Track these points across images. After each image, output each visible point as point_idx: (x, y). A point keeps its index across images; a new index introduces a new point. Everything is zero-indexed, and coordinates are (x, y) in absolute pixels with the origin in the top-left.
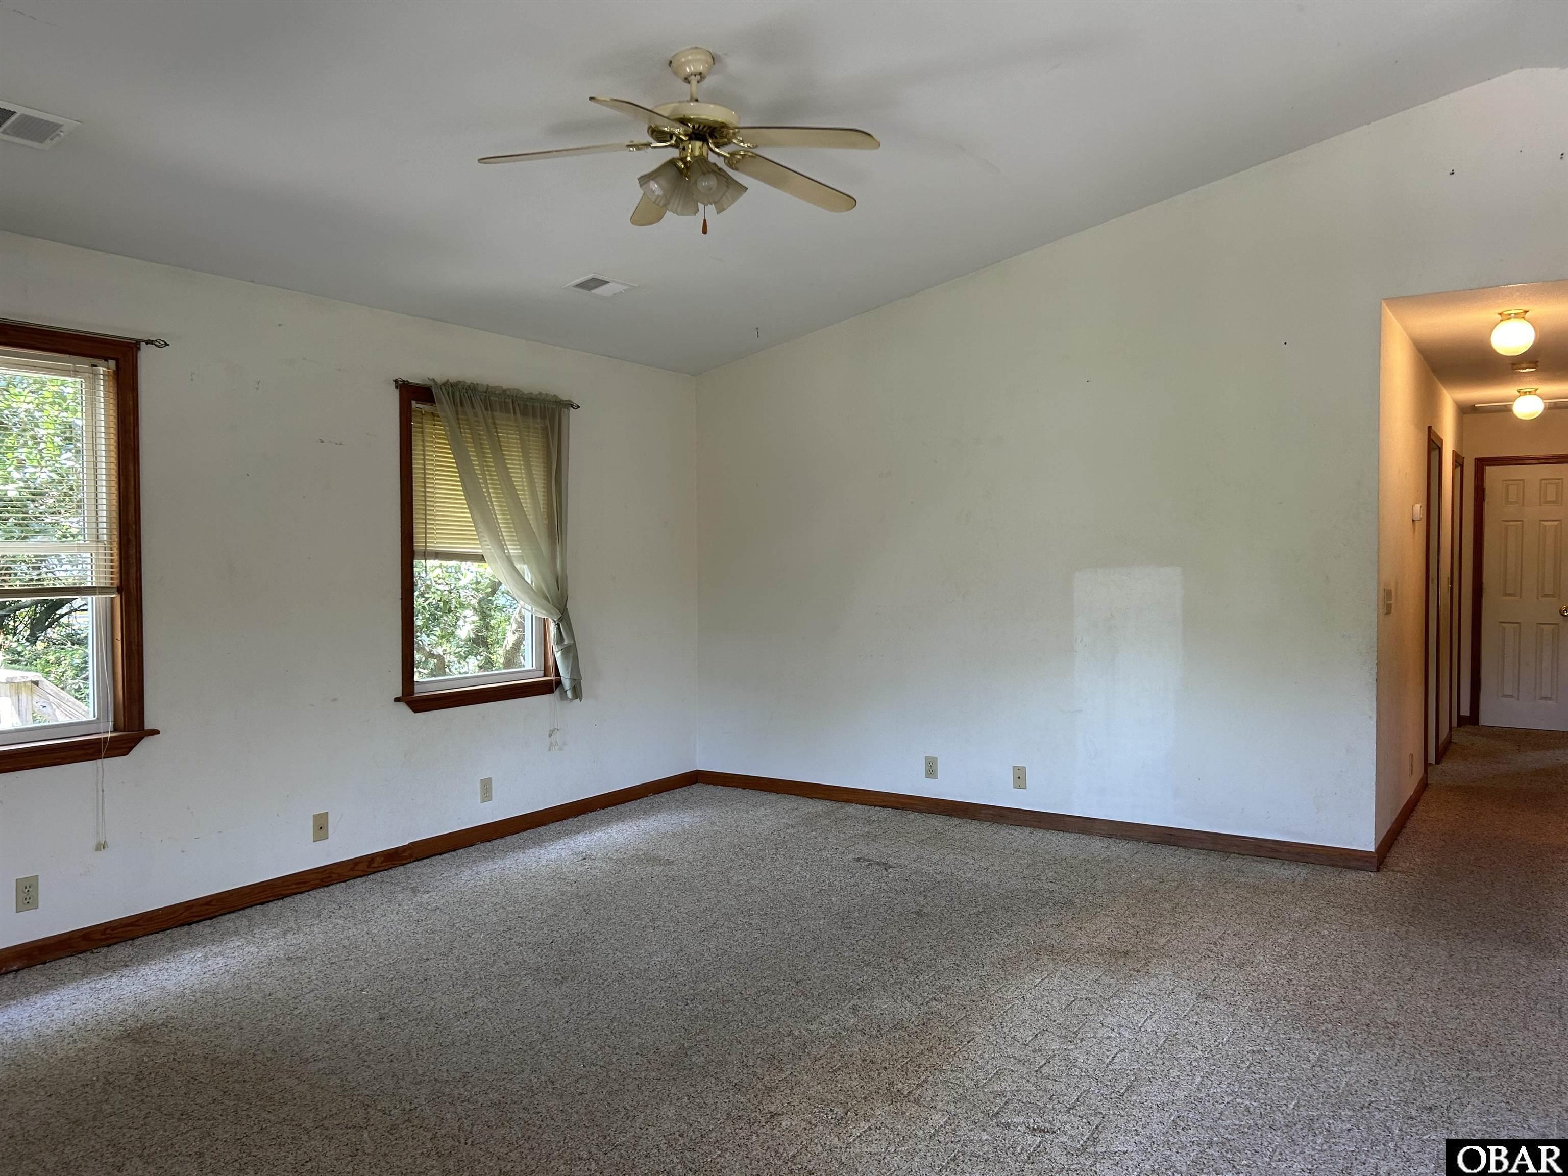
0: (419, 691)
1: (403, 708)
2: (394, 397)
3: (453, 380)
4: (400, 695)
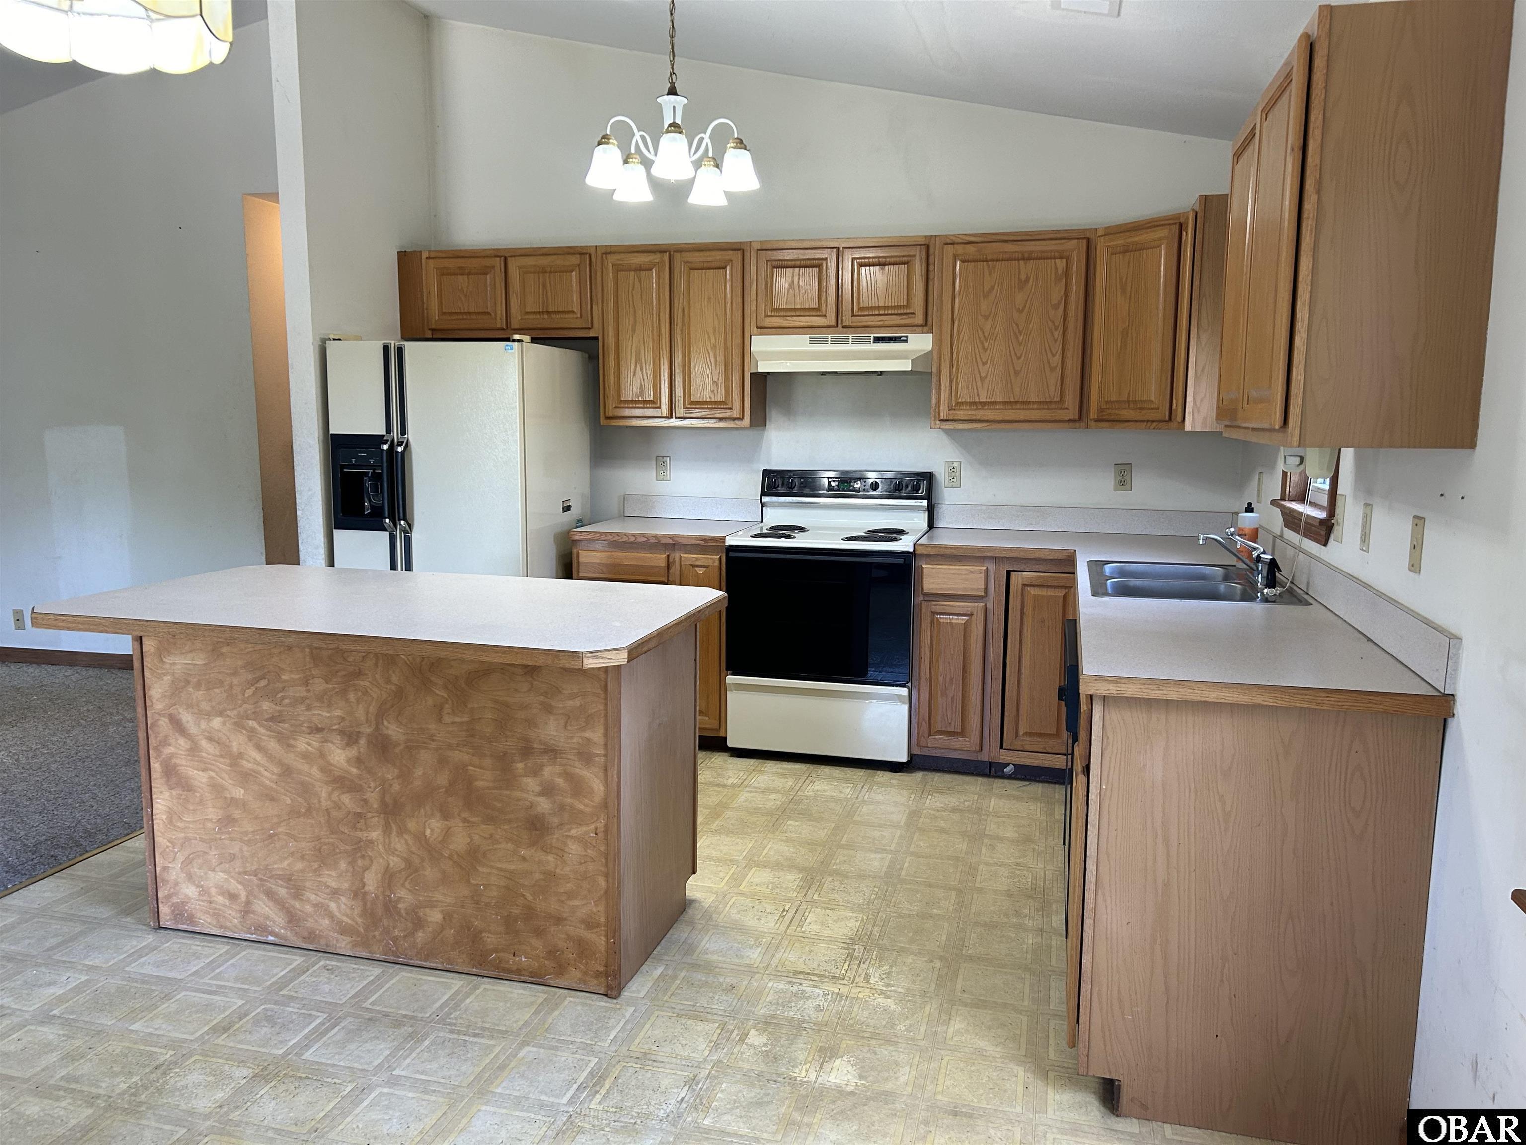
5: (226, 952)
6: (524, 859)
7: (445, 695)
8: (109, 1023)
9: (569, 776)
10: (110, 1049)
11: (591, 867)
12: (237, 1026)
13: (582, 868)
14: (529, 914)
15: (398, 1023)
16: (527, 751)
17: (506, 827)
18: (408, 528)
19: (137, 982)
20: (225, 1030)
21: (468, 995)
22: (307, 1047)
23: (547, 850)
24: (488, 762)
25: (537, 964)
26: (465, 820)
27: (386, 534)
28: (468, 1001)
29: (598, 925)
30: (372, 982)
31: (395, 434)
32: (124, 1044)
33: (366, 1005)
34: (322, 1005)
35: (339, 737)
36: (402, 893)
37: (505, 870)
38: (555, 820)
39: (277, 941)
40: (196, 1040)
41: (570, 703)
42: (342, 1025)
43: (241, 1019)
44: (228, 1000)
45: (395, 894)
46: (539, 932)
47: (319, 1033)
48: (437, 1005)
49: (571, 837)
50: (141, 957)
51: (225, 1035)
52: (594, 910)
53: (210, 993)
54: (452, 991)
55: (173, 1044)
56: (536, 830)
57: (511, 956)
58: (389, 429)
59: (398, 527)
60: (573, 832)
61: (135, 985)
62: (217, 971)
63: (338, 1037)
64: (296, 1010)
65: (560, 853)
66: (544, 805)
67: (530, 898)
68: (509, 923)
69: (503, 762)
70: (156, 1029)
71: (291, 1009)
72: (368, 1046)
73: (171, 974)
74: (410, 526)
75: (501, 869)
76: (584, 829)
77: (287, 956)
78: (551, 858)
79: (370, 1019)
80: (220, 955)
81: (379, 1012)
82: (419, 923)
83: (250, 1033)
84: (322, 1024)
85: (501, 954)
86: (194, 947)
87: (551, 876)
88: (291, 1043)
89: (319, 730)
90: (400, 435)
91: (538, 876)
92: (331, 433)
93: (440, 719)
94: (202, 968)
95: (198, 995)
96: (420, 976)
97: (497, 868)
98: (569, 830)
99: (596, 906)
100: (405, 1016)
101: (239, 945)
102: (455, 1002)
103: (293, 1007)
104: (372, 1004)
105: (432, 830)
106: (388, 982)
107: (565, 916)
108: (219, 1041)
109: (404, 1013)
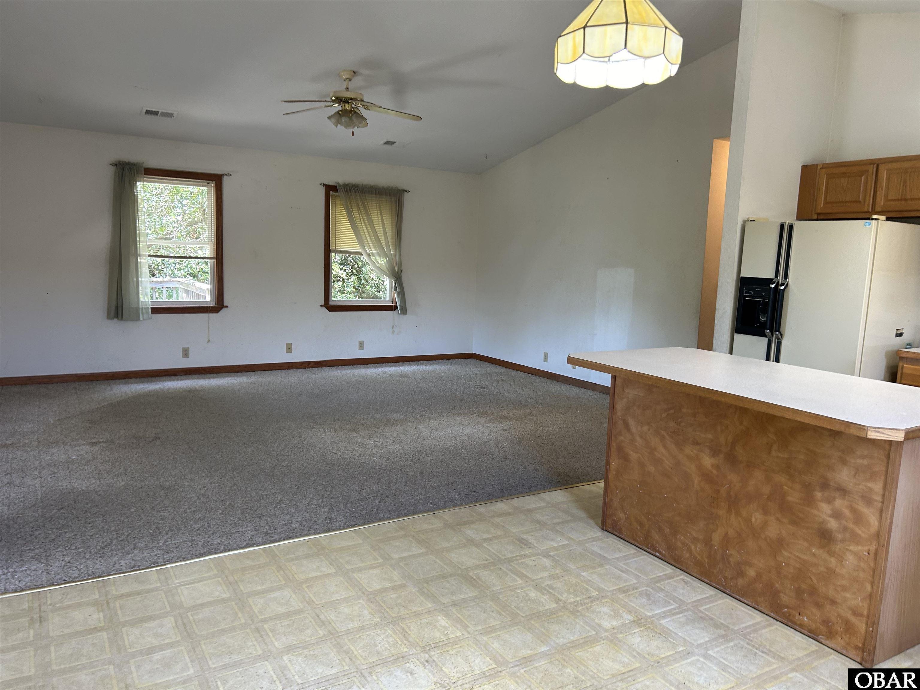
0: (331, 304)
1: (325, 310)
2: (322, 190)
3: (347, 183)
4: (323, 304)
5: (634, 554)
6: (814, 555)
7: (775, 439)
8: (573, 568)
9: (853, 510)
10: (571, 580)
11: (861, 574)
12: (631, 593)
13: (855, 574)
14: (813, 591)
15: (717, 626)
16: (825, 486)
17: (804, 531)
18: (780, 337)
19: (589, 553)
20: (624, 592)
21: (764, 627)
22: (664, 618)
23: (831, 553)
24: (797, 486)
25: (814, 625)
26: (778, 519)
27: (766, 339)
28: (764, 631)
29: (861, 615)
30: (707, 598)
31: (780, 278)
32: (577, 580)
33: (702, 609)
34: (677, 599)
35: (708, 451)
36: (733, 552)
37: (800, 558)
38: (839, 536)
39: (660, 556)
40: (610, 591)
41: (860, 461)
42: (685, 614)
43: (633, 590)
44: (629, 578)
45: (728, 552)
46: (818, 605)
47: (672, 613)
48: (744, 625)
49: (850, 551)
50: (594, 541)
51: (624, 595)
52: (860, 604)
53: (622, 571)
54: (754, 622)
55: (599, 590)
56: (825, 539)
57: (797, 614)
58: (777, 275)
59: (774, 336)
60: (852, 548)
61: (588, 554)
62: (628, 561)
63: (682, 620)
64: (662, 597)
65: (841, 559)
66: (833, 524)
67: (815, 581)
68: (799, 592)
69: (808, 488)
70: (593, 579)
71: (660, 595)
72: (697, 631)
73: (606, 555)
74: (782, 335)
75: (797, 557)
76: (860, 548)
77: (664, 567)
78: (833, 560)
79: (701, 617)
80: (631, 554)
81: (707, 615)
82: (741, 574)
83: (637, 598)
84: (674, 609)
85: (791, 611)
86: (620, 546)
87: (831, 572)
88: (656, 612)
89: (698, 444)
90: (783, 279)
91: (822, 569)
92: (741, 276)
93: (770, 453)
94: (621, 557)
95: (616, 570)
96: (737, 605)
97: (795, 555)
98: (849, 545)
99: (862, 601)
100: (722, 624)
101: (641, 552)
102: (755, 628)
103: (661, 594)
104: (705, 609)
105: (756, 520)
106: (717, 601)
107: (838, 601)
108: (621, 596)
109: (722, 622)
